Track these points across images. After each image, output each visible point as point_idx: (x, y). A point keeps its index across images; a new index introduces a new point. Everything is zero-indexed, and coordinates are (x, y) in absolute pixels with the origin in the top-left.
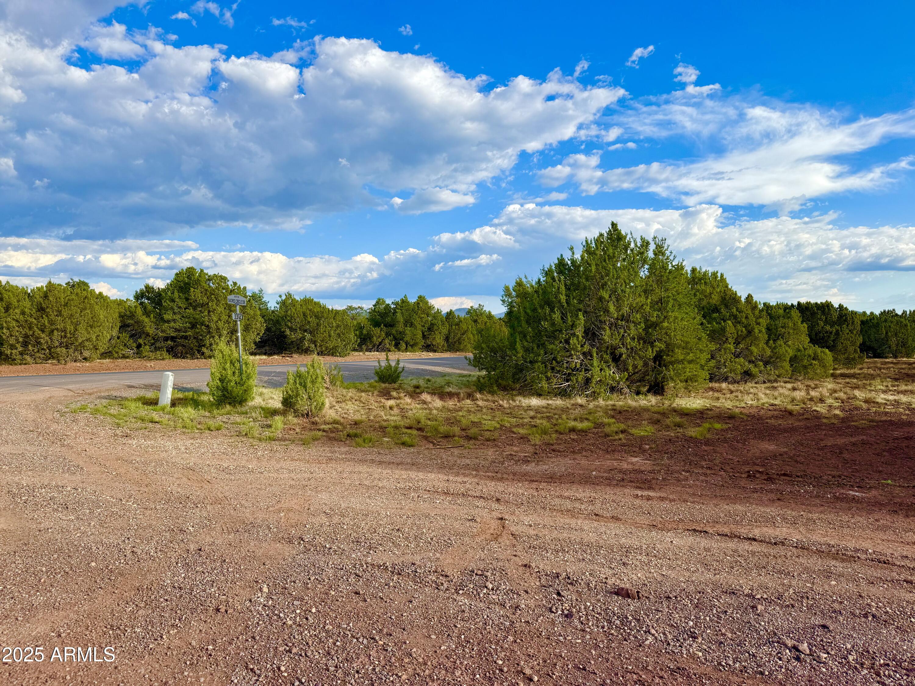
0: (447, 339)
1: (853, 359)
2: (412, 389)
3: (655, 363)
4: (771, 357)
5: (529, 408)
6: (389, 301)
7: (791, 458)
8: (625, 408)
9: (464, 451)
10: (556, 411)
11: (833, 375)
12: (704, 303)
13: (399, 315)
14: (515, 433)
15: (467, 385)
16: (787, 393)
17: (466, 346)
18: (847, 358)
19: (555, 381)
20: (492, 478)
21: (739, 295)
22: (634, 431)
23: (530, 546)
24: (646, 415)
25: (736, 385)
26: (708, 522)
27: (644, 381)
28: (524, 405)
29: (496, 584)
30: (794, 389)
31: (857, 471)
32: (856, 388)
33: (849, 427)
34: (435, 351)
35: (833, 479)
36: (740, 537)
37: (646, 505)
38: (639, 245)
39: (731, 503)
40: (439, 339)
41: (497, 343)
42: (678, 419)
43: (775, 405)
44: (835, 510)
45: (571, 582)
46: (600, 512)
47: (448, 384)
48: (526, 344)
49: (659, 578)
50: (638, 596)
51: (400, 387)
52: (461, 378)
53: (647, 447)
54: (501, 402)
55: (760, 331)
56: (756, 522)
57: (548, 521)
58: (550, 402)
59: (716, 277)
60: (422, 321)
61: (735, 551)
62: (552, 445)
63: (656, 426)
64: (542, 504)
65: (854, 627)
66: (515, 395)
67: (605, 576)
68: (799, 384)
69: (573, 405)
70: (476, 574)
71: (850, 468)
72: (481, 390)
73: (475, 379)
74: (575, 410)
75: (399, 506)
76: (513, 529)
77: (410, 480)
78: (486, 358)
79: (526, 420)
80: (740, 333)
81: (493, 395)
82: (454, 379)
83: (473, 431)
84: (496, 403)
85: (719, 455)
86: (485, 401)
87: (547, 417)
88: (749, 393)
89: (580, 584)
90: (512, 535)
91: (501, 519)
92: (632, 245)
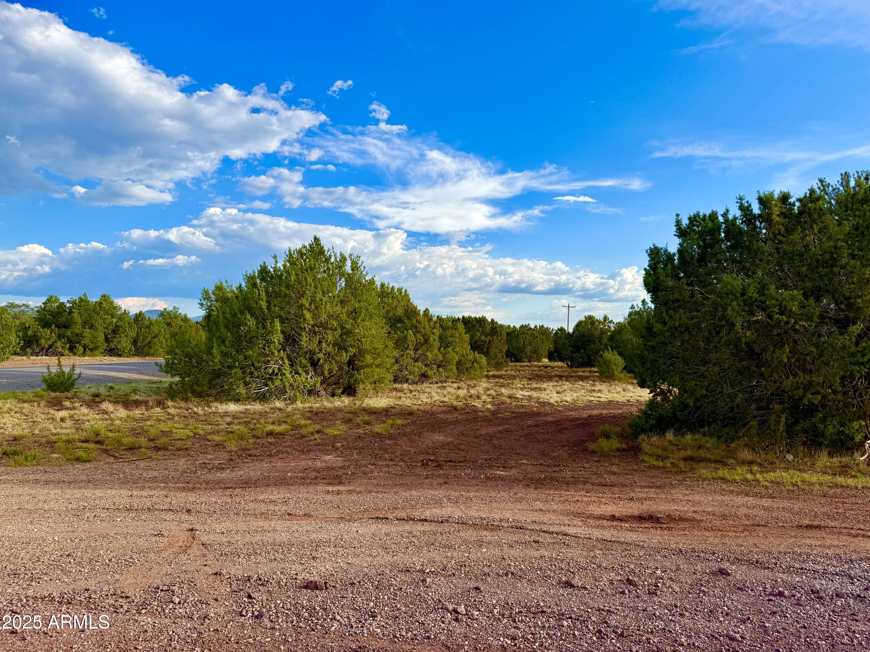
0: (135, 342)
1: (501, 363)
2: (91, 398)
3: (349, 367)
4: (442, 361)
5: (226, 414)
6: (63, 299)
7: (455, 446)
8: (322, 410)
9: (152, 463)
10: (254, 416)
11: (487, 376)
12: (391, 314)
13: (76, 315)
14: (210, 441)
15: (157, 392)
16: (453, 391)
17: (157, 350)
18: (497, 363)
19: (254, 386)
20: (183, 489)
21: (418, 308)
22: (328, 431)
23: (222, 554)
24: (340, 415)
25: (415, 386)
26: (389, 509)
27: (339, 383)
28: (220, 411)
29: (184, 597)
30: (459, 388)
31: (502, 454)
32: (502, 386)
33: (497, 418)
34: (120, 356)
35: (485, 462)
36: (414, 520)
37: (336, 499)
38: (338, 259)
39: (408, 490)
40: (125, 343)
41: (192, 348)
42: (367, 418)
43: (445, 402)
44: (486, 488)
45: (262, 582)
46: (294, 512)
47: (135, 391)
48: (224, 348)
49: (345, 567)
50: (326, 586)
51: (75, 396)
52: (150, 385)
53: (340, 444)
54: (195, 409)
55: (434, 340)
56: (427, 505)
57: (241, 526)
58: (249, 407)
59: (401, 293)
60: (105, 323)
61: (410, 533)
62: (249, 450)
63: (348, 425)
64: (235, 510)
65: (498, 585)
66: (211, 402)
67: (295, 572)
68: (462, 384)
69: (271, 409)
70: (162, 590)
71: (497, 452)
72: (173, 398)
73: (166, 385)
74: (273, 413)
75: (70, 529)
76: (204, 539)
77: (85, 499)
78: (179, 363)
79: (222, 427)
80: (418, 341)
81: (186, 402)
82: (142, 386)
83: (163, 441)
84: (190, 411)
85: (399, 448)
86: (177, 408)
87: (245, 422)
88: (424, 393)
89: (271, 583)
90: (203, 545)
91: (192, 530)
92: (332, 260)
